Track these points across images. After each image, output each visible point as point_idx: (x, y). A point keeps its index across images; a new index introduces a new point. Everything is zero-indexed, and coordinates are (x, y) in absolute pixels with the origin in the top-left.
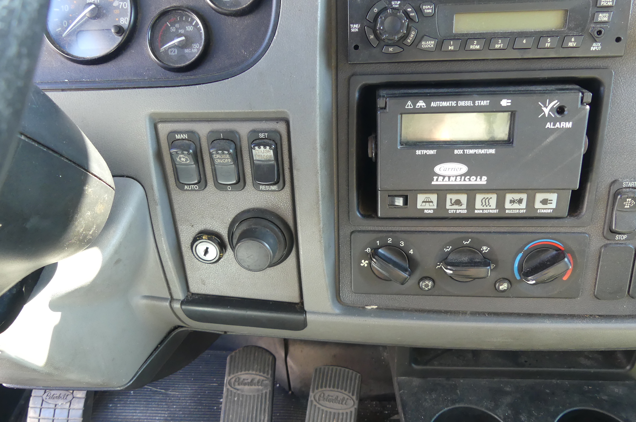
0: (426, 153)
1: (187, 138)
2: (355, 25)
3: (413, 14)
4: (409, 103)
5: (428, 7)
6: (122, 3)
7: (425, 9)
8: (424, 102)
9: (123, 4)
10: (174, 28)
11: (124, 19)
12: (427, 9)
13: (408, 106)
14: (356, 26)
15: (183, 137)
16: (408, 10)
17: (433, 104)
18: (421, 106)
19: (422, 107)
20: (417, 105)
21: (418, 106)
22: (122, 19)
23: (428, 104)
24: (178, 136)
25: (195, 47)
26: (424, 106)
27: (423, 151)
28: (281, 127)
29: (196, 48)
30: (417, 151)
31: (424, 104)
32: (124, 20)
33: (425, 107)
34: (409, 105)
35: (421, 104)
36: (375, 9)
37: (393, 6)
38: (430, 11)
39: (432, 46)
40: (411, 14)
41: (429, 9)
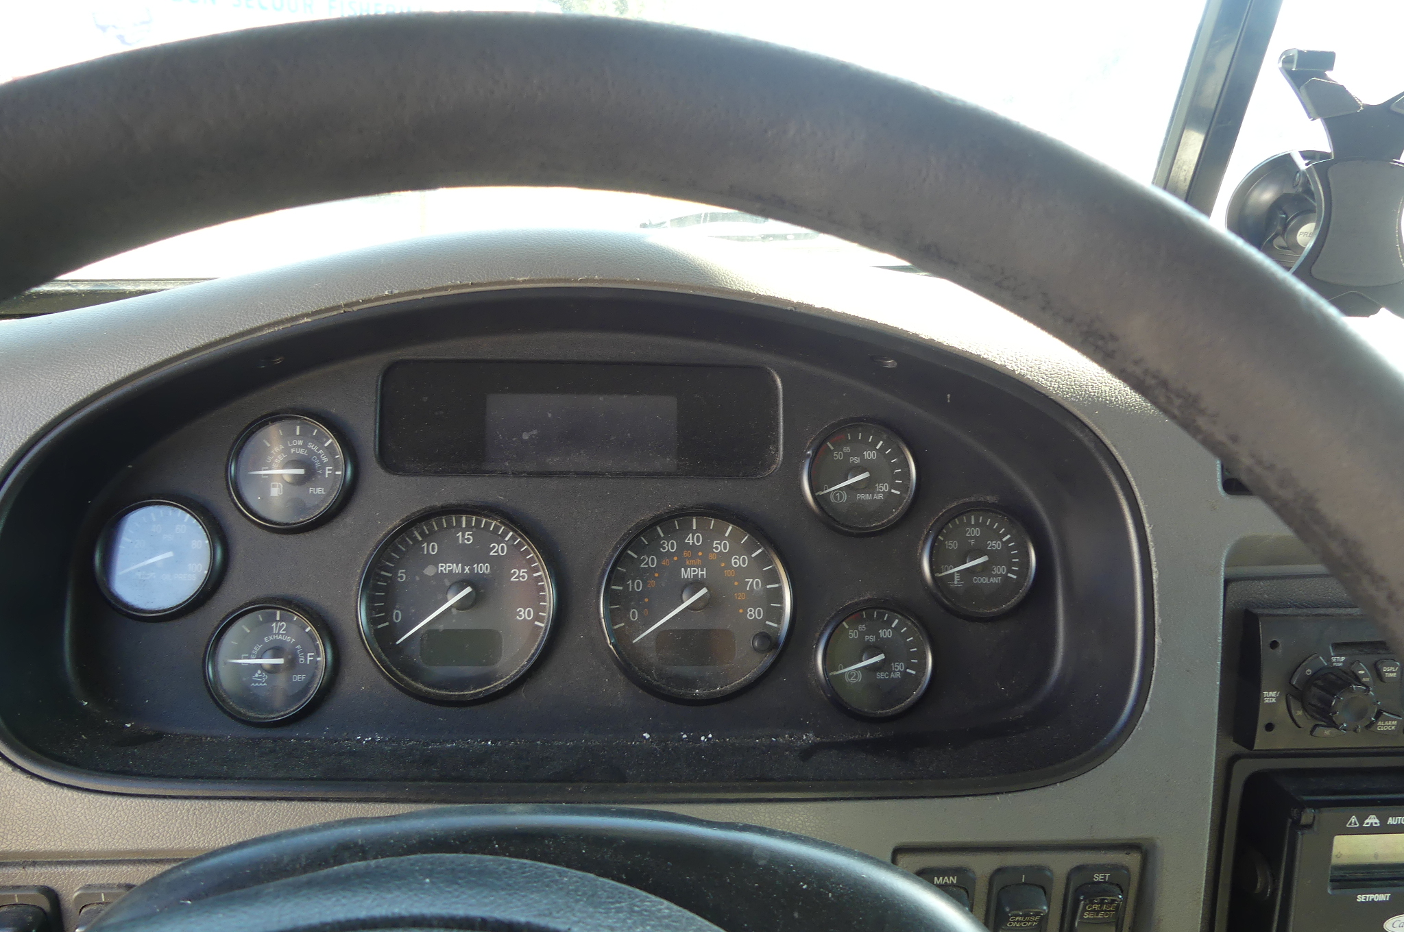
0: (1373, 899)
1: (955, 882)
2: (1271, 693)
3: (1368, 679)
4: (1354, 819)
5: (1392, 668)
6: (751, 580)
7: (1387, 672)
8: (1378, 818)
9: (753, 582)
10: (856, 633)
11: (755, 610)
12: (1389, 672)
13: (1350, 824)
14: (1273, 694)
15: (947, 881)
16: (1360, 672)
17: (1391, 821)
18: (1372, 823)
19: (1374, 825)
20: (1366, 821)
21: (1367, 824)
22: (751, 611)
23: (1383, 820)
24: (938, 880)
25: (897, 668)
26: (1376, 823)
27: (1368, 896)
28: (1132, 861)
29: (899, 671)
30: (1359, 896)
31: (1377, 821)
32: (754, 613)
33: (1379, 825)
34: (1353, 822)
35: (1372, 820)
36: (1309, 670)
37: (1335, 664)
38: (1394, 675)
39: (1393, 728)
40: (1364, 680)
41: (1392, 672)
